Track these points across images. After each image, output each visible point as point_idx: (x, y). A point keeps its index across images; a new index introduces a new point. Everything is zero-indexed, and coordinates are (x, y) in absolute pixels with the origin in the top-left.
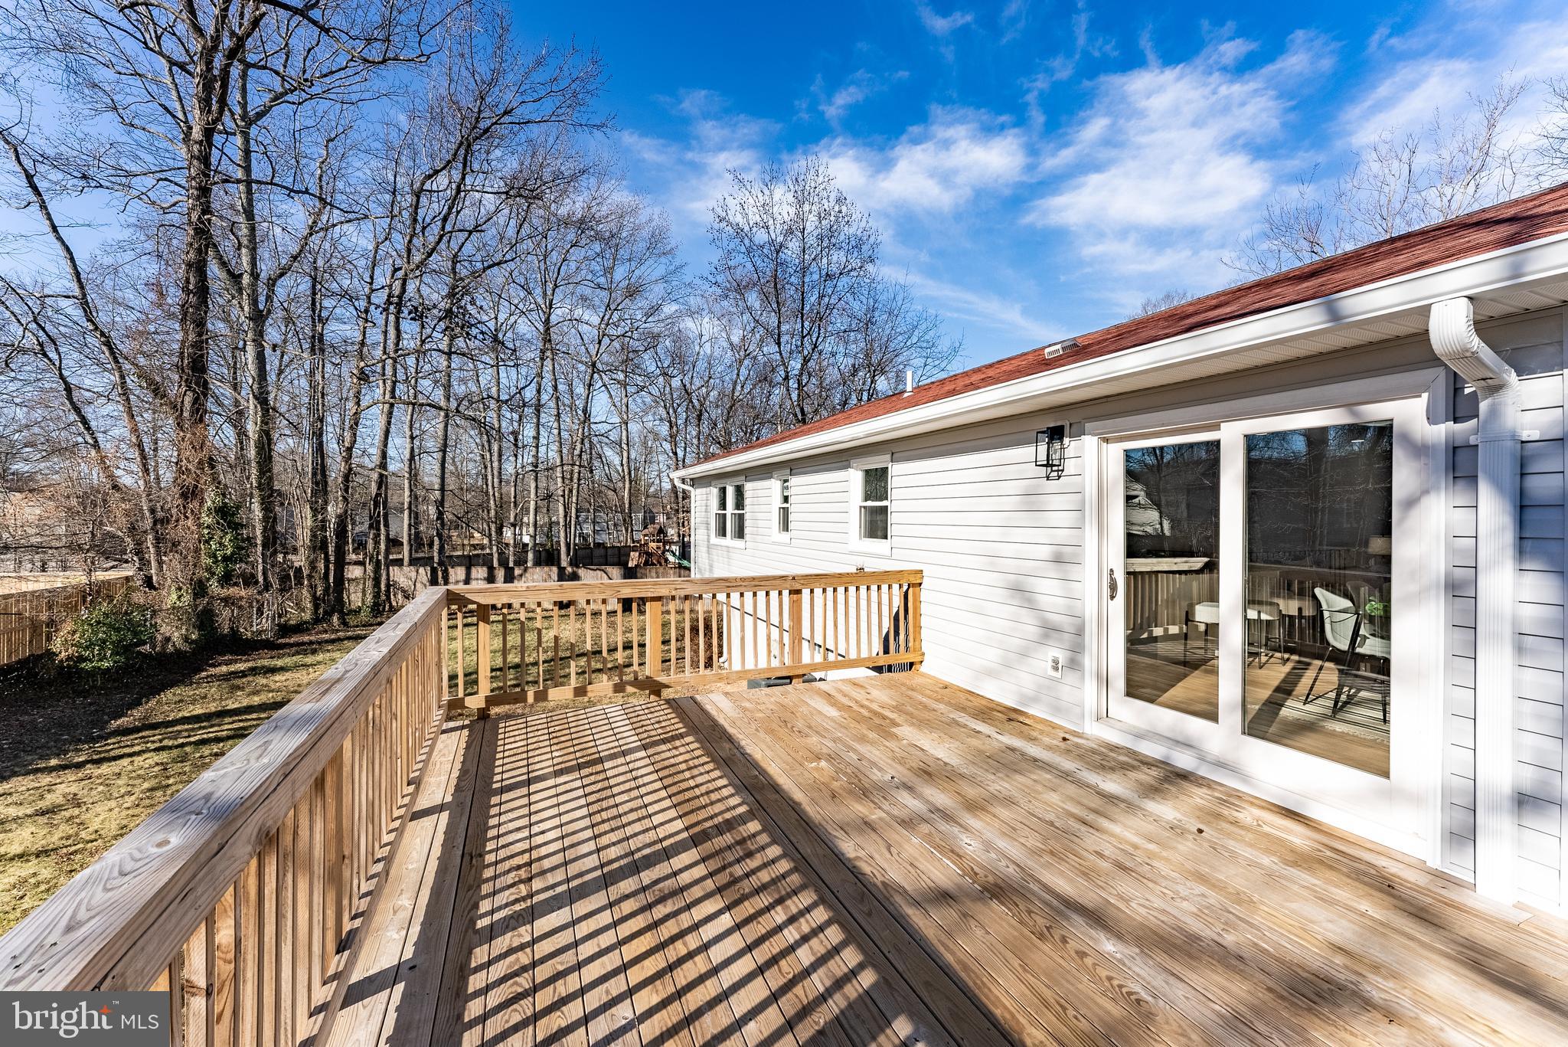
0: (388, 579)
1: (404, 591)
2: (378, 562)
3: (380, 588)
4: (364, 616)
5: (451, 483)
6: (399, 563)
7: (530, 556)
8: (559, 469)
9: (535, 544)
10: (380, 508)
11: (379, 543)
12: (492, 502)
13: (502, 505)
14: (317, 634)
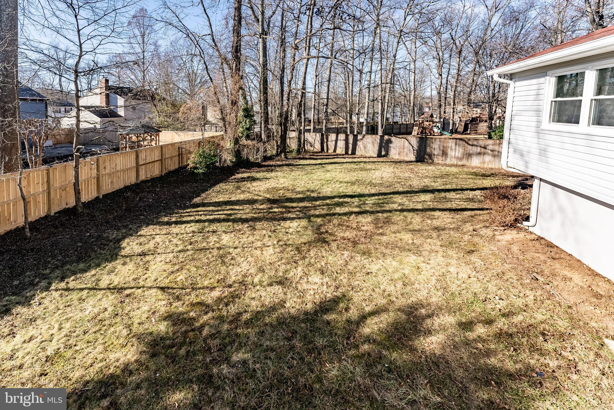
0: (304, 138)
1: (310, 143)
2: (301, 130)
3: (301, 142)
4: (294, 154)
5: (331, 96)
6: (309, 131)
7: (364, 128)
8: (380, 86)
9: (367, 123)
10: (302, 107)
11: (301, 123)
12: (348, 104)
13: (352, 105)
14: (276, 161)
